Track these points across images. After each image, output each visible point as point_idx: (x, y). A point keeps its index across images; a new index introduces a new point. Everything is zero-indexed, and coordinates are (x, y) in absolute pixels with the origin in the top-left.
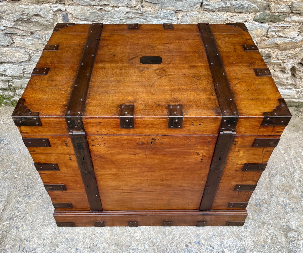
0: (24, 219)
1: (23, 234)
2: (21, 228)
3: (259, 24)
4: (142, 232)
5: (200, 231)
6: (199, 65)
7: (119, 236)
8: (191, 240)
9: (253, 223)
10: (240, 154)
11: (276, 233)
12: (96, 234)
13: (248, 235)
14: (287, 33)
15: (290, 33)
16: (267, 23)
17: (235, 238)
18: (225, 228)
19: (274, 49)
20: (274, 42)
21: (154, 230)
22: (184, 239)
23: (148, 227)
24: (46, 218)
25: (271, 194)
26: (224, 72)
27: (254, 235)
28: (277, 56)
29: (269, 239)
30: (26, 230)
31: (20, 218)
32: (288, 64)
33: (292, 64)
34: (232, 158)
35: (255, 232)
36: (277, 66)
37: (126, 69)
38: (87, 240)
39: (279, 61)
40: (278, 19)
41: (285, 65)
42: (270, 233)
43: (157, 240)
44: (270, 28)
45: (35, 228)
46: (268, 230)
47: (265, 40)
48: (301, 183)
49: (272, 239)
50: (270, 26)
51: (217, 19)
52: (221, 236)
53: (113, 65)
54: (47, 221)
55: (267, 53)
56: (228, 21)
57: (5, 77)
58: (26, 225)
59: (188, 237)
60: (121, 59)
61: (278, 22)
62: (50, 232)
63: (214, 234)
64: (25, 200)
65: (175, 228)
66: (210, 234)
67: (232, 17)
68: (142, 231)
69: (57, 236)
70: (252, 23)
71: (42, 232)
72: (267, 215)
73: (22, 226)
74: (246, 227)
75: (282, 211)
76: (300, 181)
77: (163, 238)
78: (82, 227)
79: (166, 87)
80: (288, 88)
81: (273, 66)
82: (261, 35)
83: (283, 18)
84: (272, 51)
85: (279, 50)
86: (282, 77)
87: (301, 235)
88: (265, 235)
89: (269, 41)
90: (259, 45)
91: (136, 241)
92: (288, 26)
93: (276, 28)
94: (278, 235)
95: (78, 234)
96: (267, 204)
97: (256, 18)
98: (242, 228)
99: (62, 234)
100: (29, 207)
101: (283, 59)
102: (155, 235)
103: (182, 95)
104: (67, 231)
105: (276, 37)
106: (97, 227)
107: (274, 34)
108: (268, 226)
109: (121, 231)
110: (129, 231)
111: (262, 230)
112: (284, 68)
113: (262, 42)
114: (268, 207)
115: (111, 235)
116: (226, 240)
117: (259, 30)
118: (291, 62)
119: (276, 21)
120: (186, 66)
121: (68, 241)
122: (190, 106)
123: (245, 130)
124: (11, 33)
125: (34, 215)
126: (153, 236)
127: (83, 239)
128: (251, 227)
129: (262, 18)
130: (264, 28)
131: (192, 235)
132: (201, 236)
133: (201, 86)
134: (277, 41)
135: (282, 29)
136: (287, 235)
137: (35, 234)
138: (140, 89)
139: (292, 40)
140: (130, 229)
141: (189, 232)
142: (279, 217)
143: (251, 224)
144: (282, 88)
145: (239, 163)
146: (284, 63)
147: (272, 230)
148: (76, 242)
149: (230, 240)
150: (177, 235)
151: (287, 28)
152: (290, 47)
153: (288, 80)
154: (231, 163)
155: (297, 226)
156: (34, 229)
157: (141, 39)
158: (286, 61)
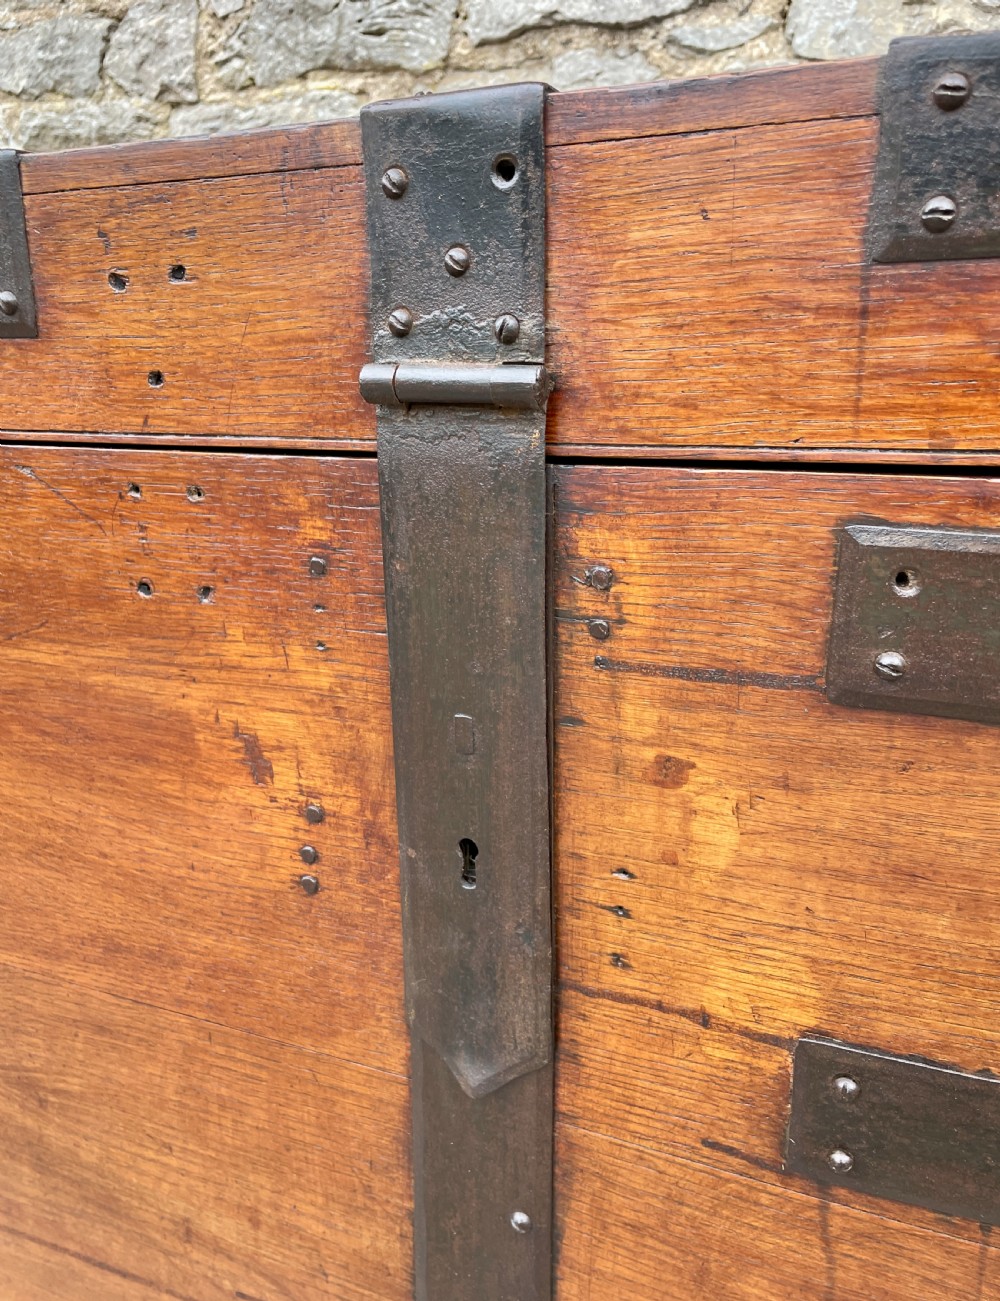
10: (697, 827)
34: (623, 890)
123: (672, 364)
145: (714, 1000)
154: (628, 982)
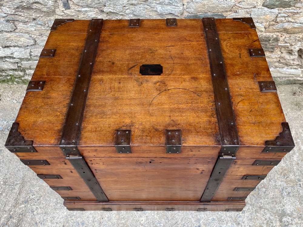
0: (39, 202)
1: (38, 217)
2: (36, 211)
3: (268, 10)
4: (147, 217)
5: (201, 215)
6: (201, 76)
7: (125, 220)
8: (192, 225)
9: (250, 207)
10: (240, 169)
11: (272, 218)
12: (104, 218)
13: (245, 220)
14: (297, 18)
15: (300, 19)
16: (277, 9)
17: (233, 223)
18: (225, 213)
19: (282, 33)
20: (283, 27)
21: (158, 214)
22: (185, 224)
23: (153, 212)
24: (59, 201)
25: (270, 177)
26: (227, 86)
27: (251, 220)
28: (285, 40)
29: (264, 223)
30: (41, 214)
31: (35, 201)
32: (296, 47)
33: (300, 46)
35: (252, 217)
36: (284, 48)
37: (125, 81)
38: (96, 225)
39: (286, 45)
40: (288, 5)
41: (292, 48)
42: (266, 218)
43: (161, 224)
44: (279, 13)
45: (48, 211)
46: (264, 214)
47: (273, 25)
48: (299, 166)
49: (267, 223)
50: (280, 11)
51: (224, 6)
52: (220, 220)
53: (111, 76)
54: (59, 205)
55: (275, 37)
56: (236, 6)
57: (13, 59)
58: (40, 209)
59: (189, 222)
60: (120, 68)
61: (288, 7)
62: (62, 216)
63: (214, 219)
64: (39, 183)
65: (177, 212)
66: (210, 218)
67: (241, 3)
68: (147, 215)
69: (69, 220)
70: (261, 9)
71: (55, 215)
72: (265, 199)
73: (36, 209)
74: (244, 213)
75: (279, 195)
76: (298, 164)
77: (166, 222)
78: (91, 211)
79: (166, 106)
80: (294, 68)
81: (281, 49)
82: (270, 20)
83: (294, 4)
84: (280, 35)
85: (288, 34)
86: (289, 58)
87: (295, 220)
88: (261, 219)
89: (277, 26)
90: (267, 29)
91: (141, 225)
92: (298, 11)
93: (285, 14)
94: (273, 220)
95: (88, 218)
96: (265, 188)
97: (265, 3)
98: (240, 213)
99: (73, 218)
100: (43, 191)
101: (291, 42)
102: (158, 220)
103: (181, 116)
104: (78, 215)
105: (285, 22)
106: (105, 212)
107: (283, 19)
108: (265, 210)
109: (127, 215)
110: (135, 216)
111: (259, 215)
112: (292, 50)
113: (271, 27)
114: (266, 191)
115: (118, 219)
116: (225, 225)
117: (268, 16)
118: (299, 45)
119: (286, 6)
120: (187, 77)
121: (79, 225)
122: (189, 131)
123: (245, 155)
124: (13, 20)
125: (47, 198)
126: (157, 220)
127: (92, 223)
128: (249, 212)
129: (272, 4)
130: (273, 14)
131: (193, 220)
132: (202, 221)
133: (202, 105)
134: (286, 26)
135: (292, 15)
136: (281, 219)
137: (49, 218)
138: (138, 109)
139: (301, 25)
140: (136, 213)
141: (190, 217)
142: (275, 201)
143: (249, 209)
144: (288, 68)
146: (291, 45)
147: (268, 215)
148: (86, 225)
149: (229, 225)
150: (179, 220)
151: (297, 13)
152: (299, 31)
153: (294, 61)
155: (291, 211)
156: (47, 213)
157: (143, 40)
158: (293, 44)
